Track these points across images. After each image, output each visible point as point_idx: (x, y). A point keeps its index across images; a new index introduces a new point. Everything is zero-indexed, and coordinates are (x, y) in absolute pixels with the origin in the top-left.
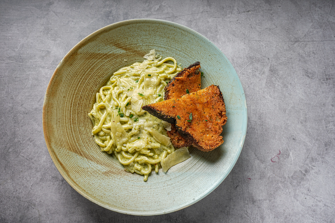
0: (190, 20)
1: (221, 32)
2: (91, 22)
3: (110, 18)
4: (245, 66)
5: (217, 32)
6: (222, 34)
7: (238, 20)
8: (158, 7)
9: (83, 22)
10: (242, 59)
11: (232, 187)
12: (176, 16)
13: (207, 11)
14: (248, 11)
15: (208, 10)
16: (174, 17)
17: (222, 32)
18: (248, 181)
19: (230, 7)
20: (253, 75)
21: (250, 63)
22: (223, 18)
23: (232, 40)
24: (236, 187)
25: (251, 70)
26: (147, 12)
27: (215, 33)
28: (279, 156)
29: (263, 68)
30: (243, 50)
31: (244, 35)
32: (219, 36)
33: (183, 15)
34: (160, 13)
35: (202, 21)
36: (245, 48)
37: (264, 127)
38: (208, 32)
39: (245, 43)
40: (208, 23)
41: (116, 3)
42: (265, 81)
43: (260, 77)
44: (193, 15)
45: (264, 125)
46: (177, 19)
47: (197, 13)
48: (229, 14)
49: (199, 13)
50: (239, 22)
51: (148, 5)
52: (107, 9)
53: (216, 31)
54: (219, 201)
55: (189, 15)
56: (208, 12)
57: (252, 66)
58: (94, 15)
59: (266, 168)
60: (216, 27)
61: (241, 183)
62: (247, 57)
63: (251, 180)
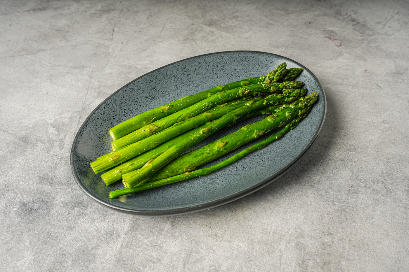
0: (97, 93)
1: (134, 63)
2: (27, 244)
3: (35, 208)
4: (196, 47)
5: (132, 67)
6: (137, 62)
7: (122, 43)
8: (52, 129)
9: (19, 260)
10: (185, 48)
11: (379, 91)
12: (81, 109)
13: (92, 72)
14: (112, 31)
15: (91, 70)
16: (82, 111)
17: (133, 61)
18: (368, 73)
19: (97, 46)
20: (213, 42)
21: (194, 42)
22: (112, 57)
23: (151, 53)
24: (378, 87)
25: (204, 42)
26: (54, 147)
27: (133, 69)
28: (332, 39)
29: (205, 32)
30: (171, 45)
31: (149, 40)
32: (139, 66)
33: (84, 100)
34: (65, 128)
35: (105, 80)
36: (169, 42)
37: (290, 46)
38: (128, 77)
39: (162, 42)
40: (111, 74)
41: (10, 192)
42: (224, 33)
43: (216, 36)
44: (90, 88)
45: (287, 45)
46: (89, 108)
47: (89, 83)
48: (108, 50)
49: (90, 80)
50: (126, 42)
51: (42, 142)
52: (15, 209)
53: (130, 67)
54: (401, 109)
55: (87, 93)
56: (94, 70)
57: (198, 41)
58: (14, 236)
59: (350, 53)
60: (124, 66)
61: (372, 81)
62: (184, 43)
63: (367, 69)
